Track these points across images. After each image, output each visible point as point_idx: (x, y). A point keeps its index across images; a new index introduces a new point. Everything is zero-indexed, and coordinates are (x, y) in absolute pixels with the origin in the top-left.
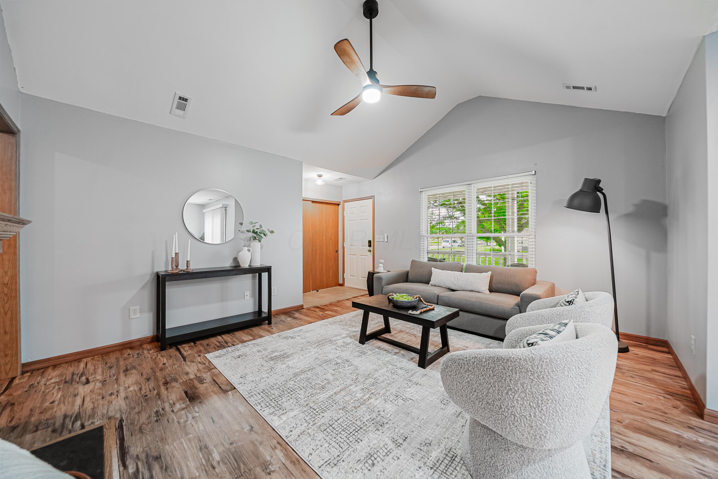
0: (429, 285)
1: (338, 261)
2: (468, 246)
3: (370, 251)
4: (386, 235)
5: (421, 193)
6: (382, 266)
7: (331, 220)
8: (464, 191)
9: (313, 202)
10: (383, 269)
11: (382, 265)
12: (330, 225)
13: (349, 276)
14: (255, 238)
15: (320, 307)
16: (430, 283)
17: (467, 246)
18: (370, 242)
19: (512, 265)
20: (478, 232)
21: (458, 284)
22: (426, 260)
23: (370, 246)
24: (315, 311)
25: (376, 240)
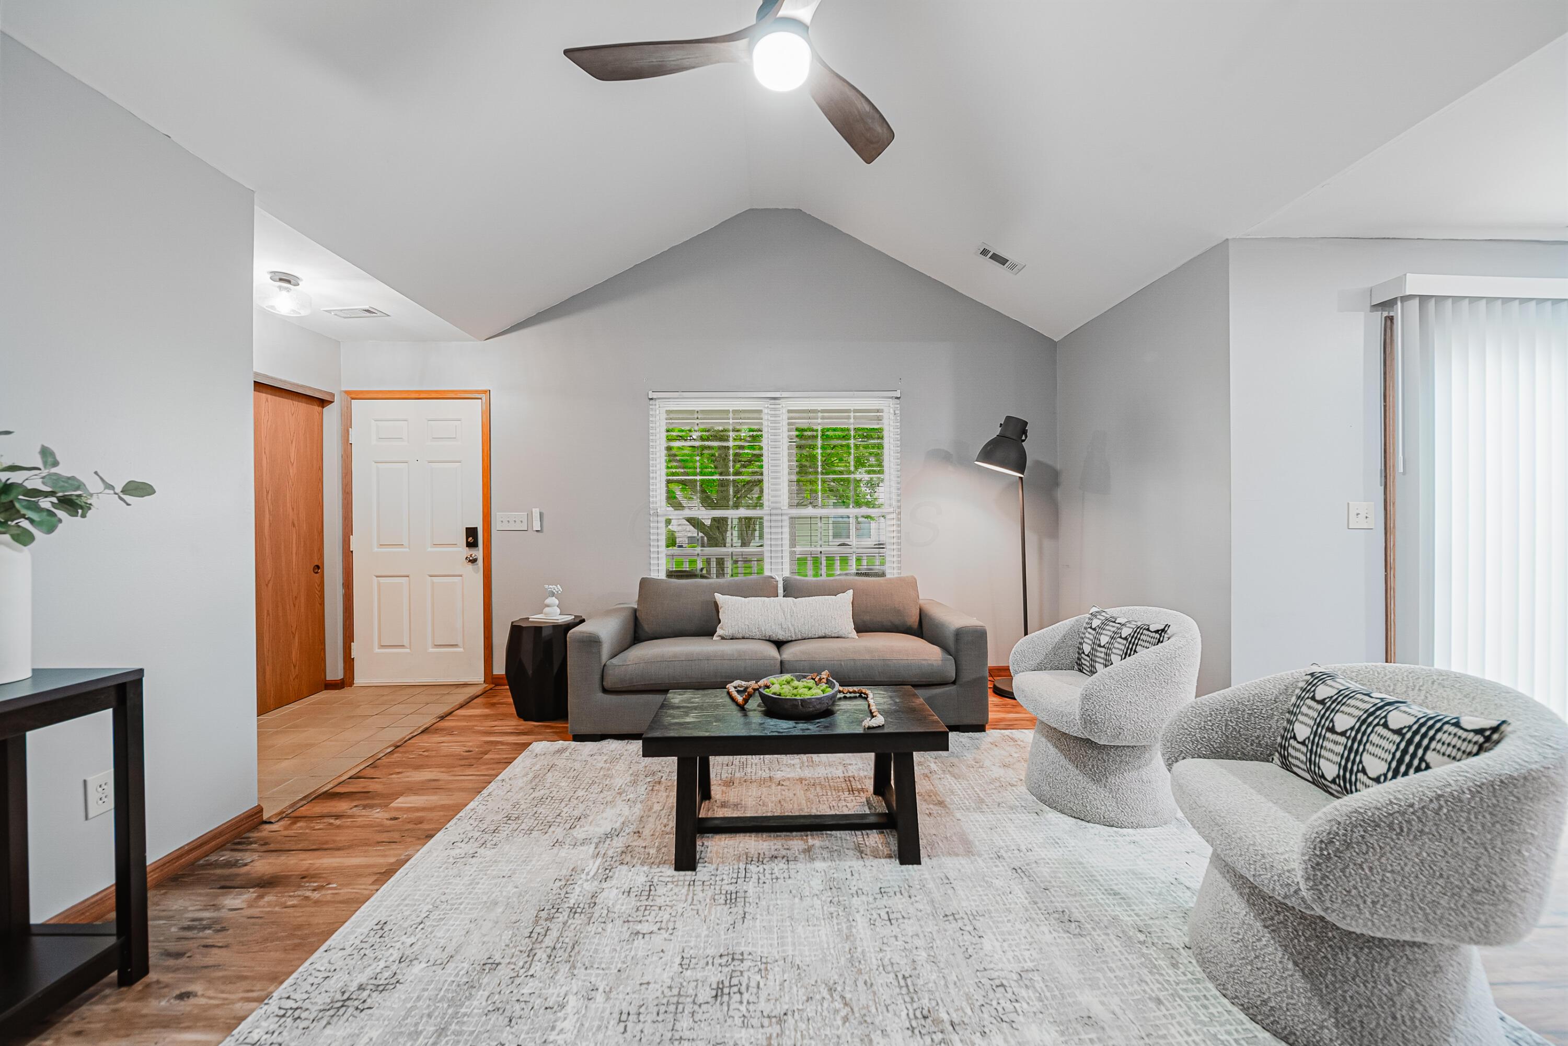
0: (715, 638)
1: (322, 604)
2: (772, 537)
3: (473, 561)
4: (536, 512)
5: (651, 402)
6: (557, 602)
7: (293, 455)
8: (760, 411)
10: (558, 611)
11: (554, 601)
12: (293, 471)
13: (377, 650)
15: (338, 790)
16: (720, 631)
17: (769, 537)
18: (471, 532)
19: (858, 574)
20: (791, 506)
21: (793, 625)
22: (662, 576)
23: (472, 545)
24: (338, 817)
25: (496, 525)
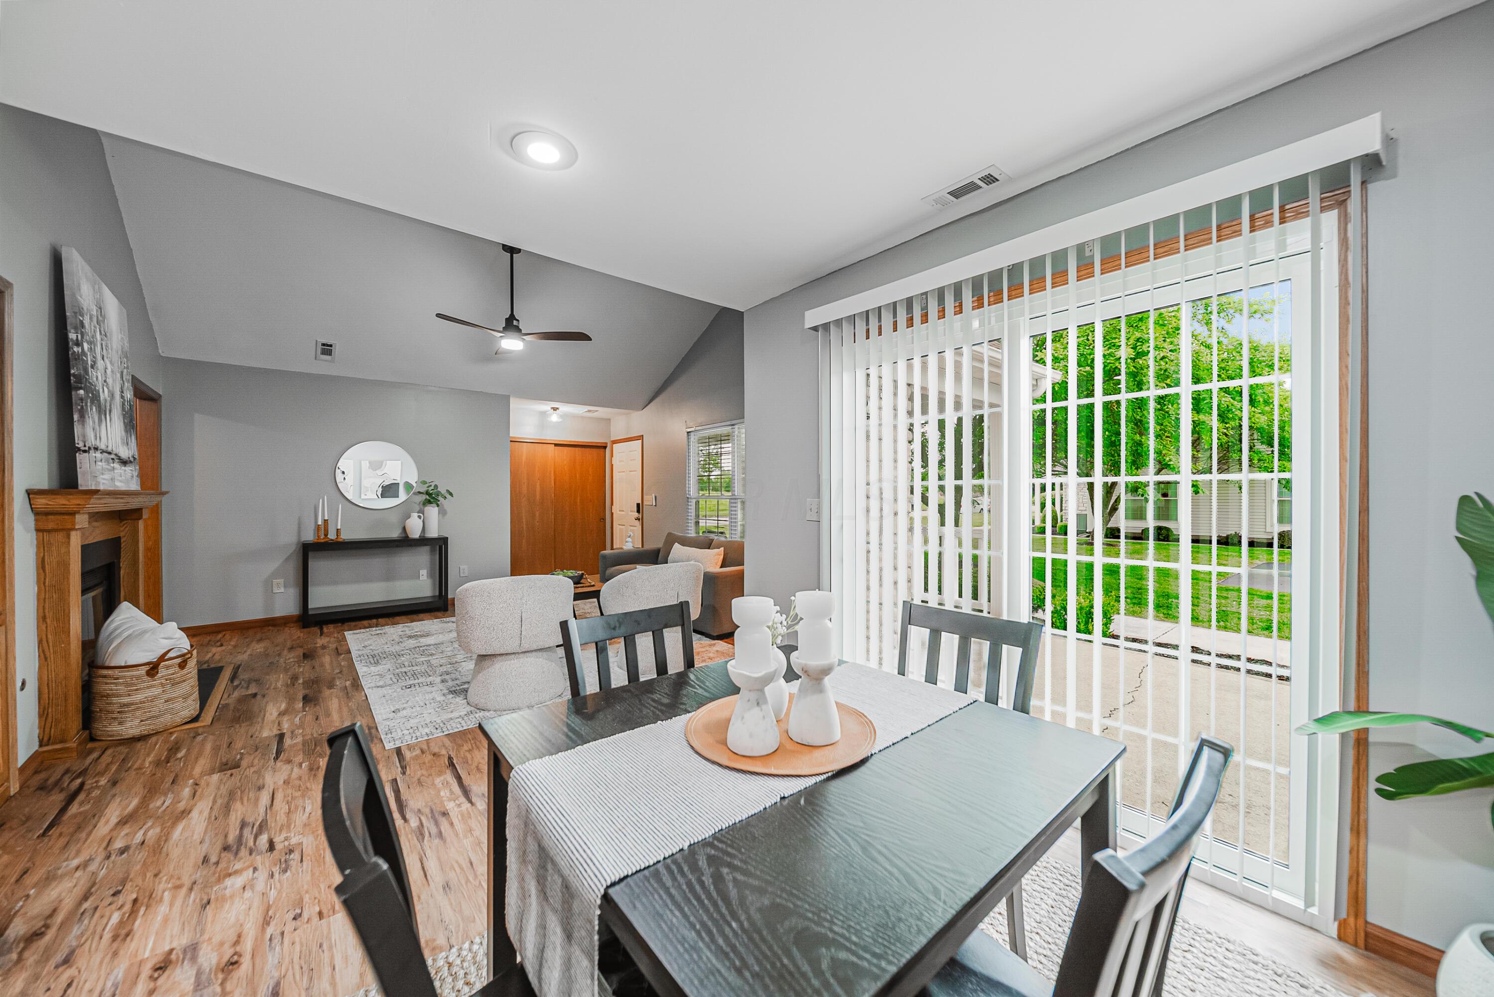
2: (732, 513)
3: (639, 520)
4: (653, 495)
5: (690, 434)
7: (590, 472)
9: (556, 445)
12: (590, 478)
14: (430, 502)
18: (638, 505)
23: (638, 511)
25: (645, 503)
